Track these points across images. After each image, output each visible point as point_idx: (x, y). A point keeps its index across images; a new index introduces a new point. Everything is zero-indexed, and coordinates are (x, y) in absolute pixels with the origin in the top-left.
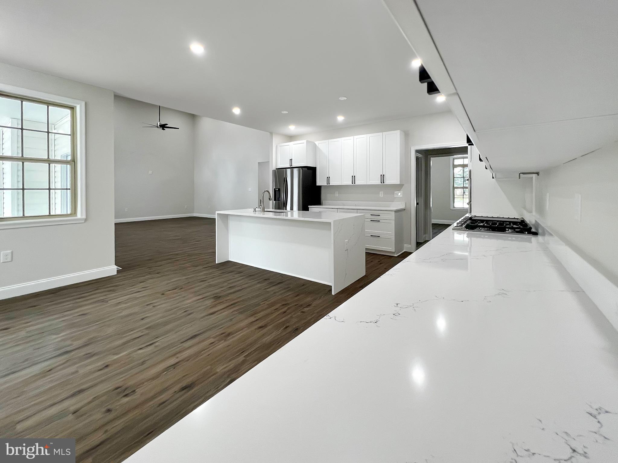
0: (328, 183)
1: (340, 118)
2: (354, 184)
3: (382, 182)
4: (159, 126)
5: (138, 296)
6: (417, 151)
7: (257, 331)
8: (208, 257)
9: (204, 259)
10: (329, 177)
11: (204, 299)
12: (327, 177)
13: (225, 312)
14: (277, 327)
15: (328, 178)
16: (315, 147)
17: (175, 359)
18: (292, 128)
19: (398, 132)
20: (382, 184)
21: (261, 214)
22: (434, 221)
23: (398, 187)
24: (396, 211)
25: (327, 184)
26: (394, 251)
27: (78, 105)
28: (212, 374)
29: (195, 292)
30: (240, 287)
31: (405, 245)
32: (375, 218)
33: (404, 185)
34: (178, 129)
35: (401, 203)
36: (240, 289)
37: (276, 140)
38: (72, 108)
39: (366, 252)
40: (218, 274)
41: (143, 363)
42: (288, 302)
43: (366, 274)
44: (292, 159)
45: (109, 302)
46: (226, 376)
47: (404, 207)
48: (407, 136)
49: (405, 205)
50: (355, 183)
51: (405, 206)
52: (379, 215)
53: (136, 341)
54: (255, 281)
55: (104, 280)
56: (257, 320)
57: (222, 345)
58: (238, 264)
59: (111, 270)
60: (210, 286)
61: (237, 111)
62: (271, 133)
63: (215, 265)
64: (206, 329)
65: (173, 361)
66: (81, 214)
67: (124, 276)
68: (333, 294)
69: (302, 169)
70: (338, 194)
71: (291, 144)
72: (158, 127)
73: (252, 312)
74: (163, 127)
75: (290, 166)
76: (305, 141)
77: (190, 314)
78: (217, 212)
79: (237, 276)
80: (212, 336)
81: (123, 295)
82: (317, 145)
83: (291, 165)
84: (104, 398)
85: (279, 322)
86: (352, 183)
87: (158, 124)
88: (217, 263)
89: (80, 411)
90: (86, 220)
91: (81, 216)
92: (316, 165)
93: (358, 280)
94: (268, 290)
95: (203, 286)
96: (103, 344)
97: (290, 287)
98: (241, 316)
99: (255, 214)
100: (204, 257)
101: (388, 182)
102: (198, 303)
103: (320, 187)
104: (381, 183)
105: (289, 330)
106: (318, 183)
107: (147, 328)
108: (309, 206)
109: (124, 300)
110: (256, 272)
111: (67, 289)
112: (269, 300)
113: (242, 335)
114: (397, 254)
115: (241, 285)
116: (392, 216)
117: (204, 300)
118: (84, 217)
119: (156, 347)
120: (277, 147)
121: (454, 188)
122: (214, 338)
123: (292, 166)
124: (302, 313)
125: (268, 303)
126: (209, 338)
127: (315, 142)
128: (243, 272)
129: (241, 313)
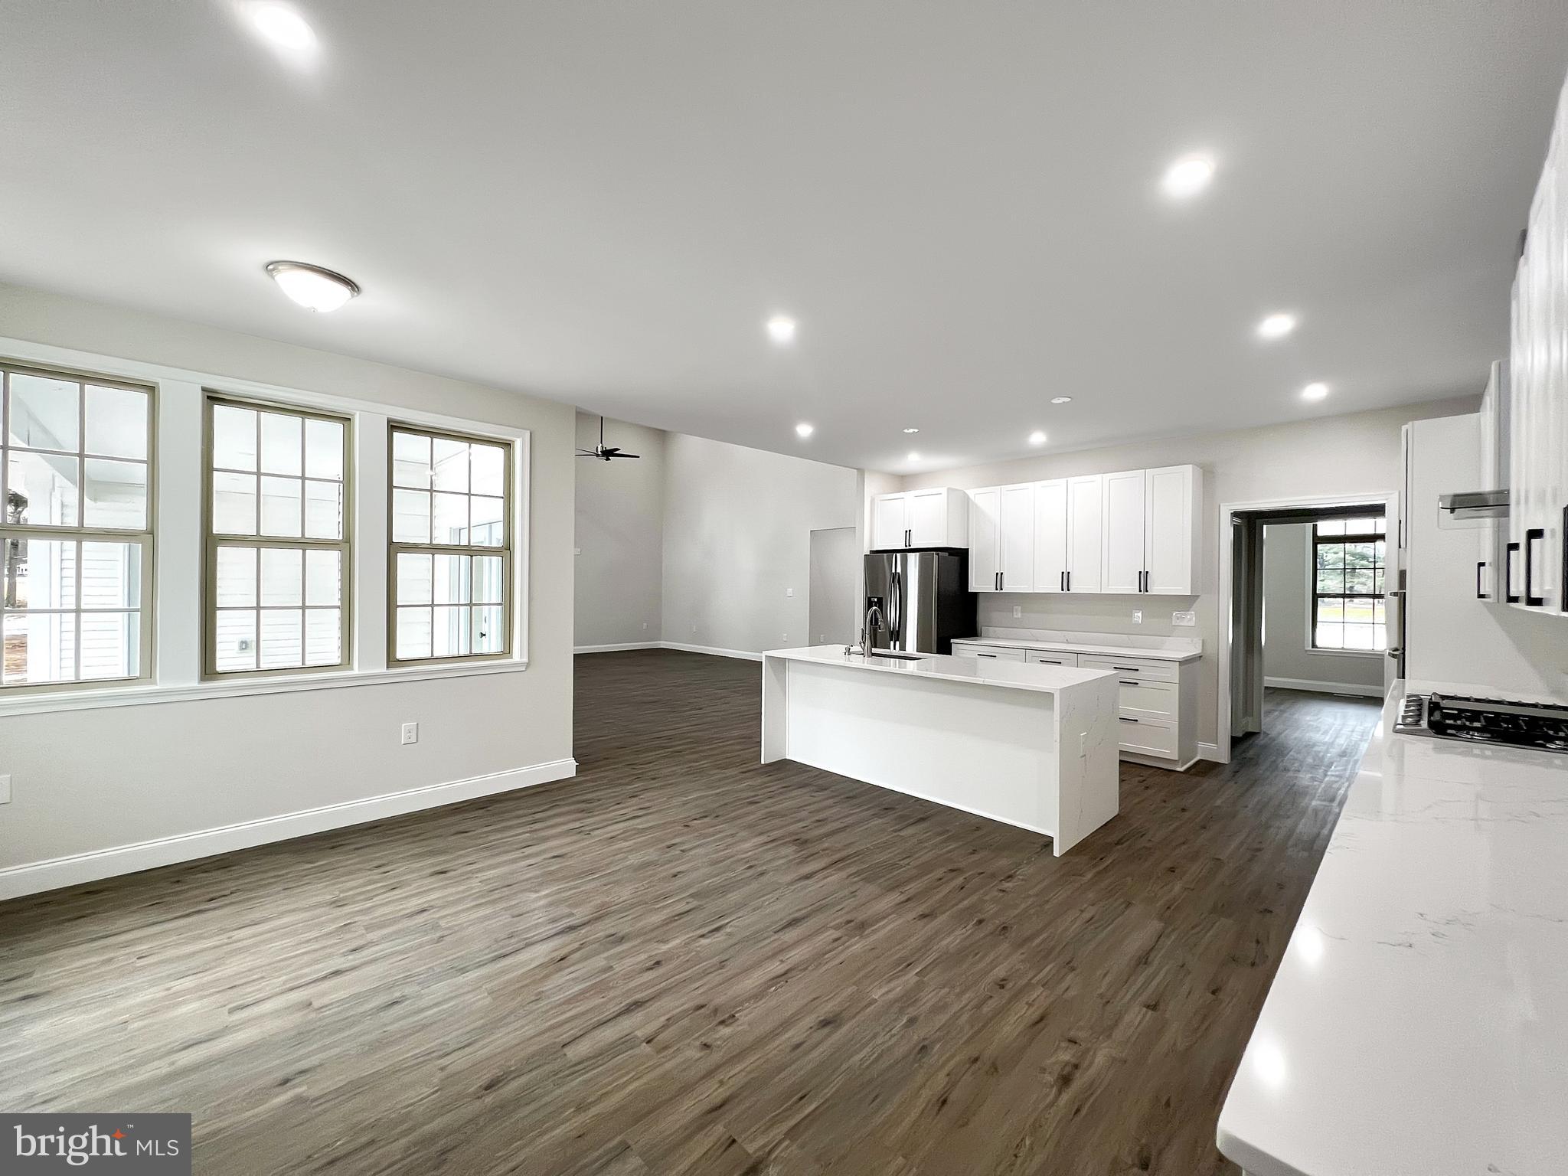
0: (999, 588)
1: (1038, 438)
2: (1065, 591)
3: (1142, 589)
4: (600, 453)
5: (641, 827)
6: (1236, 514)
7: (921, 923)
8: (738, 747)
9: (733, 751)
10: (1002, 574)
11: (774, 844)
12: (997, 574)
13: (831, 876)
14: (961, 918)
15: (999, 577)
16: (966, 502)
17: (779, 965)
18: (913, 460)
19: (1188, 469)
20: (1142, 593)
21: (864, 663)
22: (1270, 681)
23: (1185, 602)
24: (1183, 662)
25: (997, 589)
26: (1177, 759)
27: (518, 439)
28: (864, 1003)
29: (750, 826)
30: (838, 823)
31: (1201, 745)
32: (1128, 675)
33: (1198, 596)
34: (638, 457)
35: (1192, 641)
36: (840, 826)
37: (872, 487)
38: (507, 445)
39: (1120, 761)
40: (779, 789)
41: (722, 964)
42: (960, 865)
43: (1120, 810)
44: (910, 531)
45: (593, 833)
46: (895, 1009)
47: (1198, 652)
48: (1208, 476)
49: (1203, 646)
50: (1068, 590)
51: (1201, 647)
52: (1137, 670)
53: (685, 919)
54: (862, 811)
55: (556, 786)
56: (908, 900)
57: (858, 946)
58: (809, 769)
59: (566, 767)
60: (772, 815)
61: (804, 431)
62: (861, 472)
63: (761, 768)
64: (809, 909)
65: (775, 967)
66: (518, 655)
67: (592, 781)
68: (1056, 854)
69: (938, 554)
70: (1022, 612)
71: (909, 495)
72: (598, 455)
73: (889, 882)
74: (608, 454)
75: (906, 546)
76: (944, 490)
77: (762, 874)
78: (766, 653)
79: (820, 795)
80: (832, 924)
81: (610, 822)
82: (972, 497)
83: (907, 544)
84: (685, 1022)
85: (961, 906)
86: (1063, 590)
87: (599, 450)
88: (763, 762)
89: (656, 1040)
90: (528, 665)
91: (521, 658)
92: (968, 545)
93: (1104, 825)
94: (902, 833)
95: (759, 814)
96: (625, 919)
97: (948, 831)
98: (871, 889)
99: (849, 660)
100: (730, 748)
101: (1156, 588)
102: (767, 850)
103: (976, 594)
104: (1140, 591)
105: (989, 927)
106: (973, 588)
107: (692, 896)
108: (952, 641)
109: (618, 832)
110: (857, 789)
111: (500, 801)
112: (917, 855)
113: (892, 930)
114: (1182, 766)
115: (840, 819)
116: (1174, 672)
117: (777, 846)
118: (525, 660)
119: (729, 934)
120: (872, 501)
121: (1316, 596)
122: (836, 928)
123: (910, 546)
124: (1001, 894)
125: (918, 862)
126: (824, 928)
127: (966, 491)
128: (830, 787)
129: (867, 880)
